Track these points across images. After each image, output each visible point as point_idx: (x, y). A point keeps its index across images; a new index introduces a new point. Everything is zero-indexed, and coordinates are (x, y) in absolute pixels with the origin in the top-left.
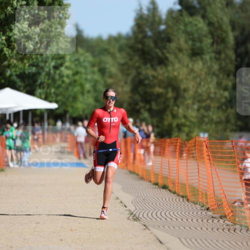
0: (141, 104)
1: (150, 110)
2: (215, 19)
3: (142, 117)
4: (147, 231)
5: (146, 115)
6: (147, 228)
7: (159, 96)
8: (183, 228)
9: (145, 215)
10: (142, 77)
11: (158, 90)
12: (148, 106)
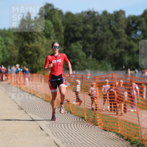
0: (23, 59)
1: (27, 61)
2: (56, 22)
3: (23, 64)
4: (26, 114)
5: (25, 63)
6: (26, 113)
7: (31, 55)
8: (42, 113)
9: (26, 108)
10: (24, 47)
11: (30, 53)
12: (26, 60)
